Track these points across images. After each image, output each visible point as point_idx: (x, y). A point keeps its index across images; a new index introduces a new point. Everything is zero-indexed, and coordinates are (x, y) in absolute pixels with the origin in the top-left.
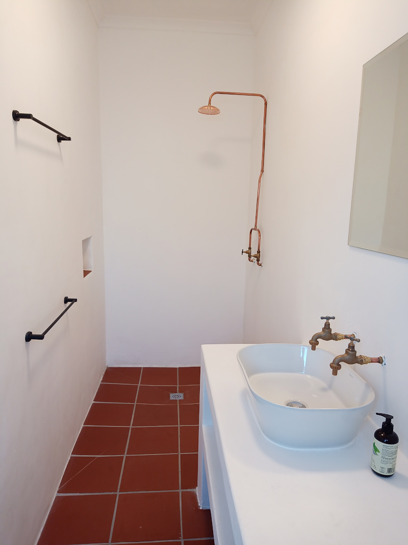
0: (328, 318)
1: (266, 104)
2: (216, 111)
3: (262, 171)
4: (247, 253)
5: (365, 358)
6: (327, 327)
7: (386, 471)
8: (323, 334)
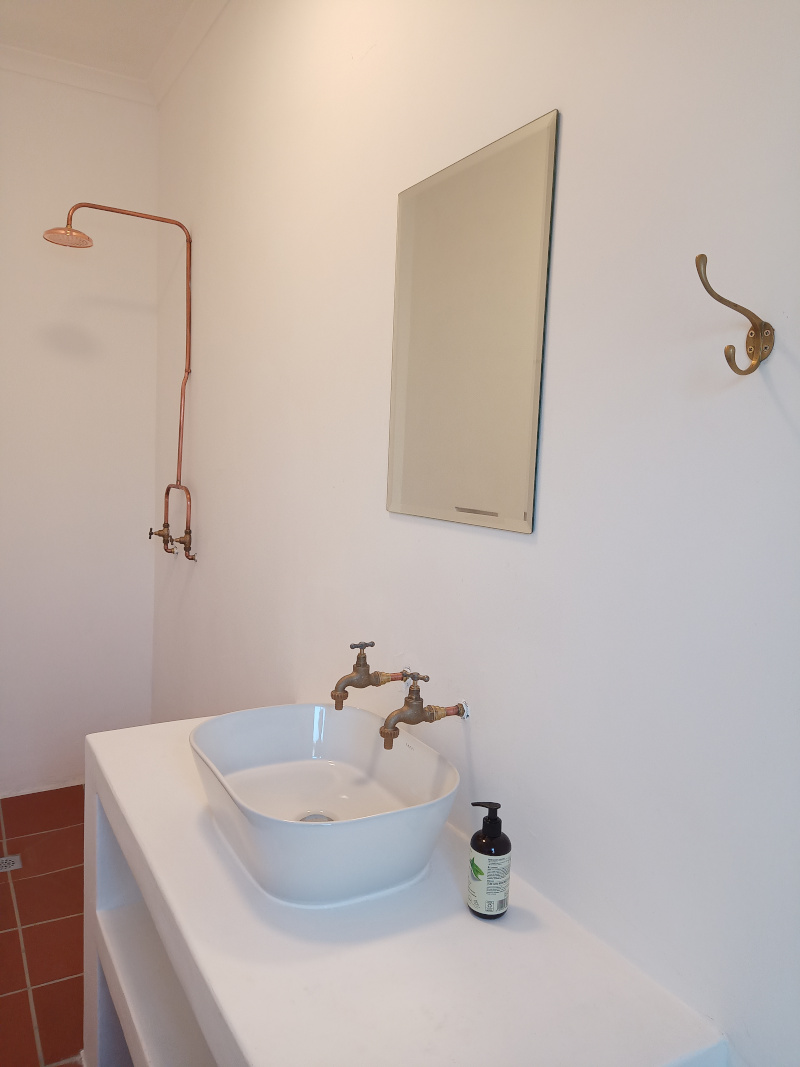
0: (362, 646)
1: (189, 241)
2: (83, 242)
3: (188, 371)
4: (160, 535)
5: (437, 709)
6: (361, 663)
7: (495, 906)
8: (356, 677)
